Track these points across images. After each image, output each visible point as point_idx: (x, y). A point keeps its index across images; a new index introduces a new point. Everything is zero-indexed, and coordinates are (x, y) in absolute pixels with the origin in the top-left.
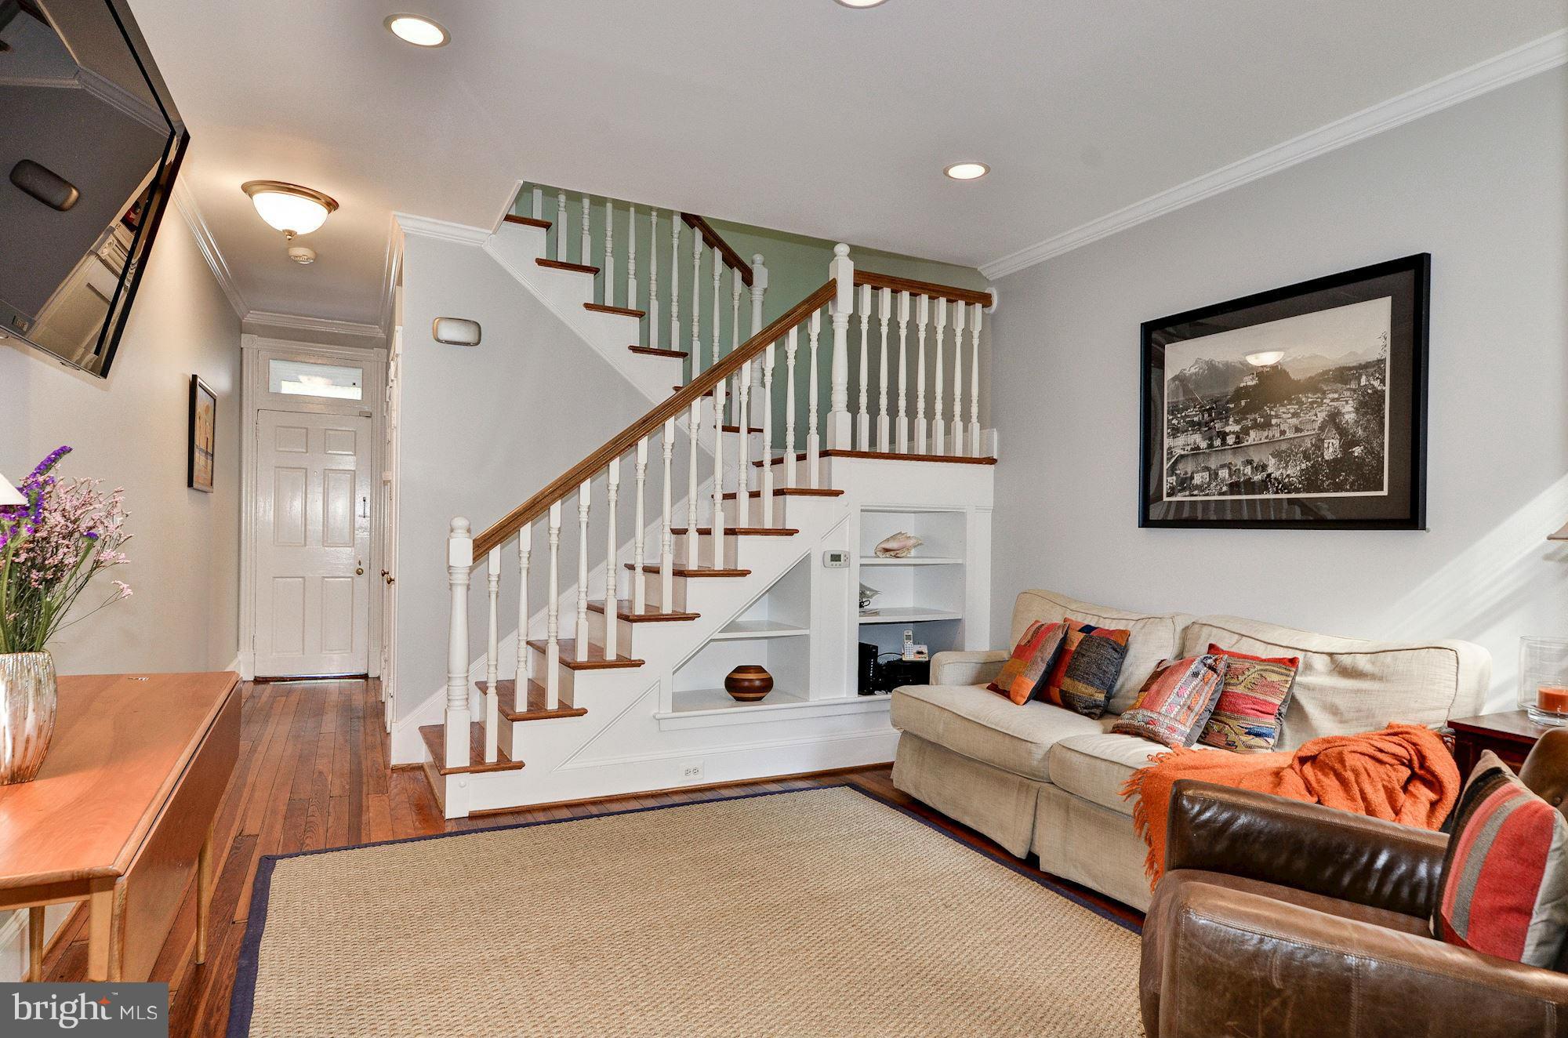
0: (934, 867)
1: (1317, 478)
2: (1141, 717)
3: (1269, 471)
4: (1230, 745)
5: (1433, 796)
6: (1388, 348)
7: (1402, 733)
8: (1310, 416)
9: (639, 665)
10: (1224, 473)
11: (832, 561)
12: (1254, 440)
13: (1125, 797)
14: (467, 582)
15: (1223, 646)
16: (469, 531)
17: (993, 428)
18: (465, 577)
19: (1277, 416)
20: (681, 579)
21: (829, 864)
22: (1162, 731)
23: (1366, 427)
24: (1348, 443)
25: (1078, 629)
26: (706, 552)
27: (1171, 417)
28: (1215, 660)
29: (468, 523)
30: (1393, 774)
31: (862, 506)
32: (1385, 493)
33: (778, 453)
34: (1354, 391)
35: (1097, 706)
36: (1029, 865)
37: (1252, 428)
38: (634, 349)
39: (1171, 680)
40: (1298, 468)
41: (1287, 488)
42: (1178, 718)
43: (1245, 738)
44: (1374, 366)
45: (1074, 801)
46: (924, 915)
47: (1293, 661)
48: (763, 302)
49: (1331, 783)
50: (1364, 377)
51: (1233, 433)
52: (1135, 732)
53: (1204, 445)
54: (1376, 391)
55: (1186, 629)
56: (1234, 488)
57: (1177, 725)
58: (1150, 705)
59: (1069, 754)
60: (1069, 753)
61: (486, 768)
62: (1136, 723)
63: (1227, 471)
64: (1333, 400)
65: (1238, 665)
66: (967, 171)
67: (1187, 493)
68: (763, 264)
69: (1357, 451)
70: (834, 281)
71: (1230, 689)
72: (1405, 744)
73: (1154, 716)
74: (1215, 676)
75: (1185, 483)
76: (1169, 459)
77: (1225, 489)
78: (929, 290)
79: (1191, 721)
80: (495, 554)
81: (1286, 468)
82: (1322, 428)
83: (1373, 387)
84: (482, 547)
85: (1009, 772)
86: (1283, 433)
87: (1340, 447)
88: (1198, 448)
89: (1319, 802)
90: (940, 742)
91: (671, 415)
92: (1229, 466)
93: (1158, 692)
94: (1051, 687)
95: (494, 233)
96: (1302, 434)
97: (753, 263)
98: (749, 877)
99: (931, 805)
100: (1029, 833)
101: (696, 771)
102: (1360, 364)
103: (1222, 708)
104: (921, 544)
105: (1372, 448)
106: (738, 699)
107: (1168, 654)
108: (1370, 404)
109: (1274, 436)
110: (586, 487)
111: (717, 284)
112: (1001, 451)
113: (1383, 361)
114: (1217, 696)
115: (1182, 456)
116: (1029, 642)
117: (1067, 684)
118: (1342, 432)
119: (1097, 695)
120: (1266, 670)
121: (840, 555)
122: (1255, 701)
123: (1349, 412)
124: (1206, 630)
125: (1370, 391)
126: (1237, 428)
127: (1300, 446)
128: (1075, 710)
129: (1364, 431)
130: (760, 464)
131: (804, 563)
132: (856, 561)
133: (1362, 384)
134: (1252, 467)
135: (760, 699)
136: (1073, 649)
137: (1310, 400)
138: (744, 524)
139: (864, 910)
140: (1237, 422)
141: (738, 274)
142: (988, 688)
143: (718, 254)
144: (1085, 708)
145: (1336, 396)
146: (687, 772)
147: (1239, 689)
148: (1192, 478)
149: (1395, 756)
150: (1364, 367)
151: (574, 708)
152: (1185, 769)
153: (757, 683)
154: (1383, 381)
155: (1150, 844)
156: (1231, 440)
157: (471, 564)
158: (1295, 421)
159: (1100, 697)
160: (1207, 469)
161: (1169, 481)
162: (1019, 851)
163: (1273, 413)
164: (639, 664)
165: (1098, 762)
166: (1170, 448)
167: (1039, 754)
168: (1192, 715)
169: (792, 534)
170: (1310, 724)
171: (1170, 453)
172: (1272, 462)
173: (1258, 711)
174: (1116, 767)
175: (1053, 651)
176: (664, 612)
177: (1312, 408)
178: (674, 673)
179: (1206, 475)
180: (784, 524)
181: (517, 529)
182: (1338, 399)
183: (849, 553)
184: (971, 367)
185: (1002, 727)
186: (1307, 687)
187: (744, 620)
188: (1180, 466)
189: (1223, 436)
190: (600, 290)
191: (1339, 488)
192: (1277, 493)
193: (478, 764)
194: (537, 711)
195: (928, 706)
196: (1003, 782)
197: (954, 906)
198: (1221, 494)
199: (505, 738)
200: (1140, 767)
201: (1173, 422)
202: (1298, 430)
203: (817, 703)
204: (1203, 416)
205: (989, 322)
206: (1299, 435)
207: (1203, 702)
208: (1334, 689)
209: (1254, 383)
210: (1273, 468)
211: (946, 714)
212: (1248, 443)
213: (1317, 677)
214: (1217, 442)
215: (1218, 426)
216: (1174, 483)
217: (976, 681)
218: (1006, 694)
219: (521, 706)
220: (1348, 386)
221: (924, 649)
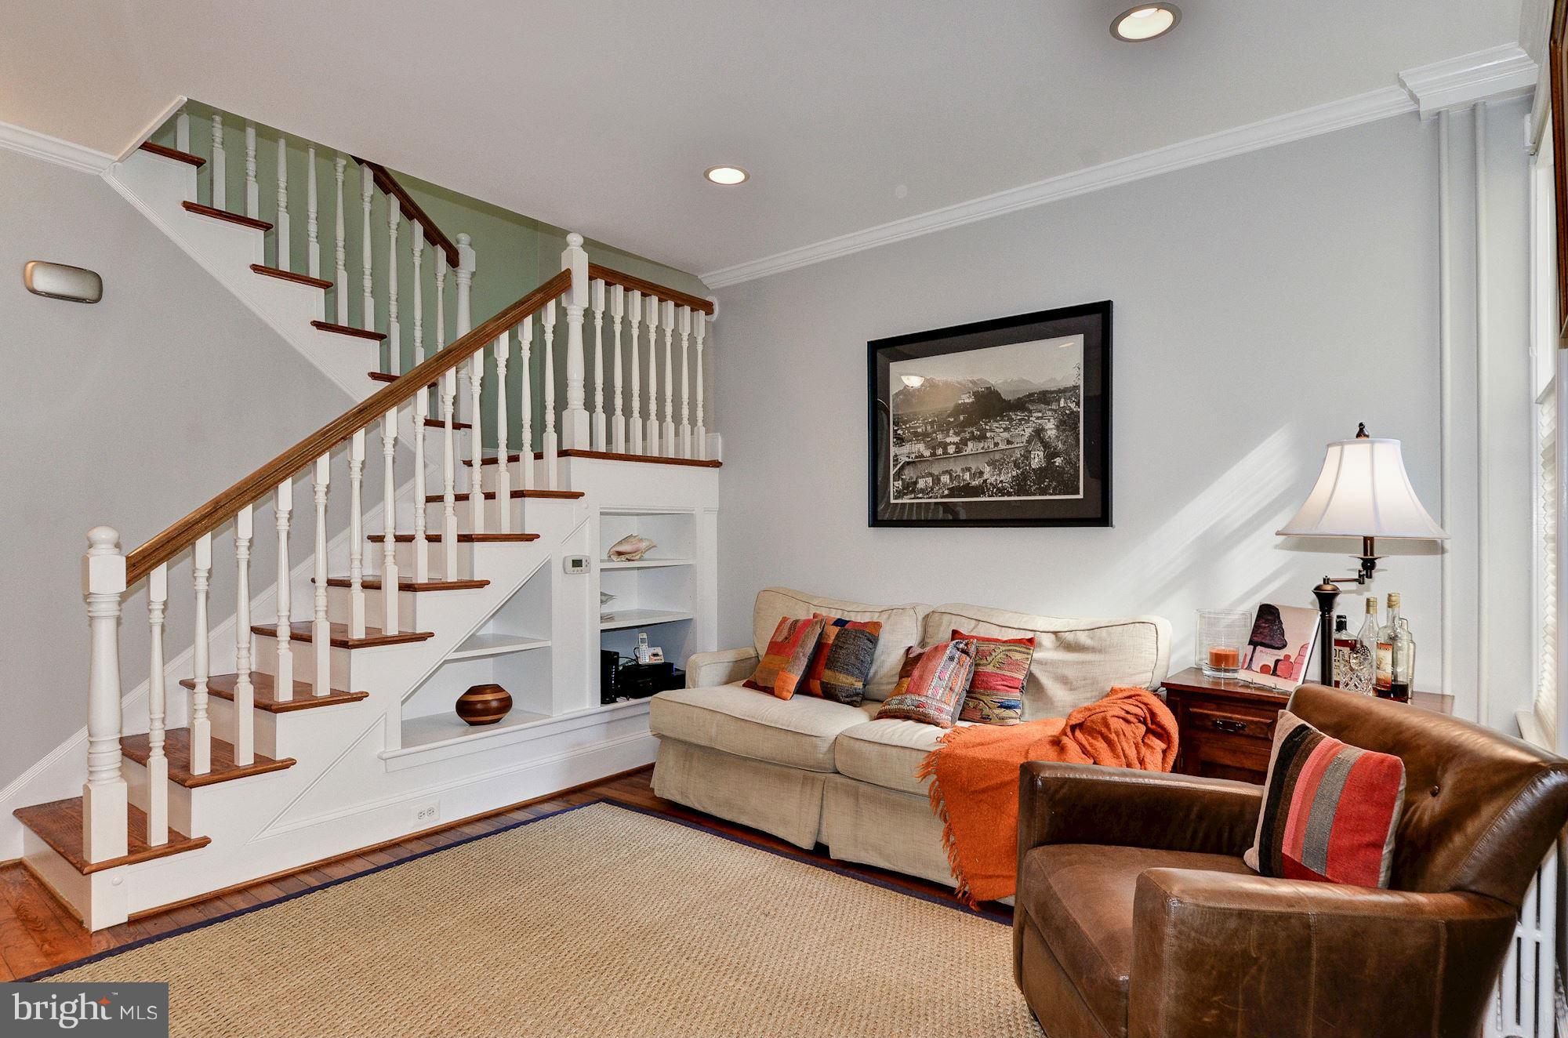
0: (732, 875)
1: (1026, 484)
2: (909, 701)
3: (985, 477)
4: (984, 718)
5: (1164, 746)
6: (1082, 377)
7: (1134, 696)
8: (1019, 431)
9: (360, 699)
10: (945, 479)
11: (573, 566)
12: (972, 450)
13: (920, 779)
14: (117, 613)
15: (964, 631)
16: (118, 546)
17: (717, 432)
18: (115, 607)
19: (991, 430)
20: (408, 595)
21: (627, 893)
22: (932, 712)
23: (1065, 442)
24: (1051, 455)
25: (832, 622)
26: (436, 562)
27: (896, 428)
28: (966, 645)
29: (117, 535)
30: (1136, 731)
31: (601, 508)
32: (1081, 496)
33: (490, 454)
34: (1055, 411)
35: (857, 694)
36: (818, 855)
37: (969, 440)
38: (319, 325)
39: (931, 665)
40: (1010, 475)
41: (1002, 491)
42: (943, 700)
43: (997, 711)
44: (1071, 391)
45: (863, 787)
46: (750, 929)
47: (1031, 641)
48: (470, 287)
49: (1101, 745)
50: (1062, 400)
51: (954, 444)
52: (905, 716)
53: (927, 453)
54: (1072, 412)
55: (926, 617)
56: (953, 492)
57: (944, 706)
58: (917, 689)
59: (858, 745)
60: (858, 743)
61: (152, 854)
62: (905, 707)
63: (948, 477)
64: (1038, 418)
65: (984, 647)
66: (727, 176)
67: (913, 496)
68: (470, 245)
69: (1058, 461)
70: (568, 271)
71: (981, 669)
72: (1140, 705)
73: (923, 699)
74: (968, 659)
75: (910, 488)
76: (895, 466)
77: (946, 492)
78: (660, 292)
79: (953, 702)
80: (159, 575)
81: (999, 475)
82: (1029, 442)
83: (1071, 409)
84: (139, 567)
85: (791, 768)
86: (996, 444)
87: (1045, 458)
88: (922, 456)
89: (1095, 763)
90: (713, 745)
91: (393, 405)
92: (949, 472)
93: (921, 677)
94: (811, 680)
95: (119, 161)
96: (1013, 446)
97: (458, 242)
98: (547, 927)
99: (700, 809)
100: (816, 824)
101: (431, 811)
102: (1060, 389)
103: (976, 686)
104: (655, 546)
105: (1070, 459)
106: (472, 724)
107: (913, 640)
108: (1067, 422)
109: (989, 447)
110: (286, 488)
111: (417, 261)
112: (725, 454)
113: (1077, 387)
114: (971, 676)
115: (908, 463)
116: (786, 638)
117: (828, 676)
118: (1046, 445)
119: (856, 683)
120: (1010, 650)
121: (581, 561)
122: (1004, 678)
123: (1051, 429)
124: (946, 618)
125: (1067, 412)
126: (957, 439)
127: (1011, 456)
128: (838, 700)
129: (1064, 445)
130: (469, 464)
131: (544, 571)
132: (596, 566)
133: (1062, 405)
134: (970, 475)
135: (496, 721)
136: (831, 642)
137: (1018, 417)
138: (479, 529)
139: (690, 938)
140: (957, 434)
141: (441, 254)
142: (744, 685)
143: (418, 228)
144: (847, 697)
145: (1040, 415)
146: (421, 815)
147: (989, 669)
148: (916, 483)
149: (1136, 715)
150: (1064, 391)
151: (278, 759)
152: (973, 747)
153: (494, 704)
154: (1078, 404)
155: (945, 821)
156: (951, 449)
157: (123, 588)
158: (1006, 435)
159: (859, 685)
160: (931, 475)
161: (895, 485)
162: (807, 843)
163: (987, 427)
164: (360, 697)
165: (888, 748)
166: (896, 456)
167: (824, 747)
168: (954, 696)
169: (532, 540)
170: (1046, 694)
171: (896, 460)
172: (987, 469)
173: (1007, 686)
174: (908, 752)
175: (813, 646)
176: (390, 634)
177: (1021, 424)
178: (403, 703)
179: (930, 480)
180: (523, 528)
181: (191, 542)
182: (1042, 418)
183: (590, 559)
184: (696, 372)
185: (782, 725)
186: (1040, 662)
187: (484, 633)
188: (906, 472)
189: (945, 446)
190: (272, 249)
191: (1044, 492)
192: (992, 496)
193: (139, 849)
194: (225, 767)
195: (697, 710)
196: (784, 778)
197: (772, 913)
198: (943, 497)
199: (179, 811)
200: (932, 749)
201: (899, 432)
202: (1009, 442)
203: (559, 719)
204: (926, 427)
205: (713, 329)
206: (1010, 446)
207: (961, 683)
208: (1064, 662)
209: (971, 400)
210: (989, 475)
211: (718, 716)
212: (967, 453)
213: (1047, 652)
214: (940, 451)
215: (940, 437)
216: (900, 487)
217: (730, 680)
218: (769, 691)
219: (201, 765)
220: (1050, 407)
221: (659, 651)
